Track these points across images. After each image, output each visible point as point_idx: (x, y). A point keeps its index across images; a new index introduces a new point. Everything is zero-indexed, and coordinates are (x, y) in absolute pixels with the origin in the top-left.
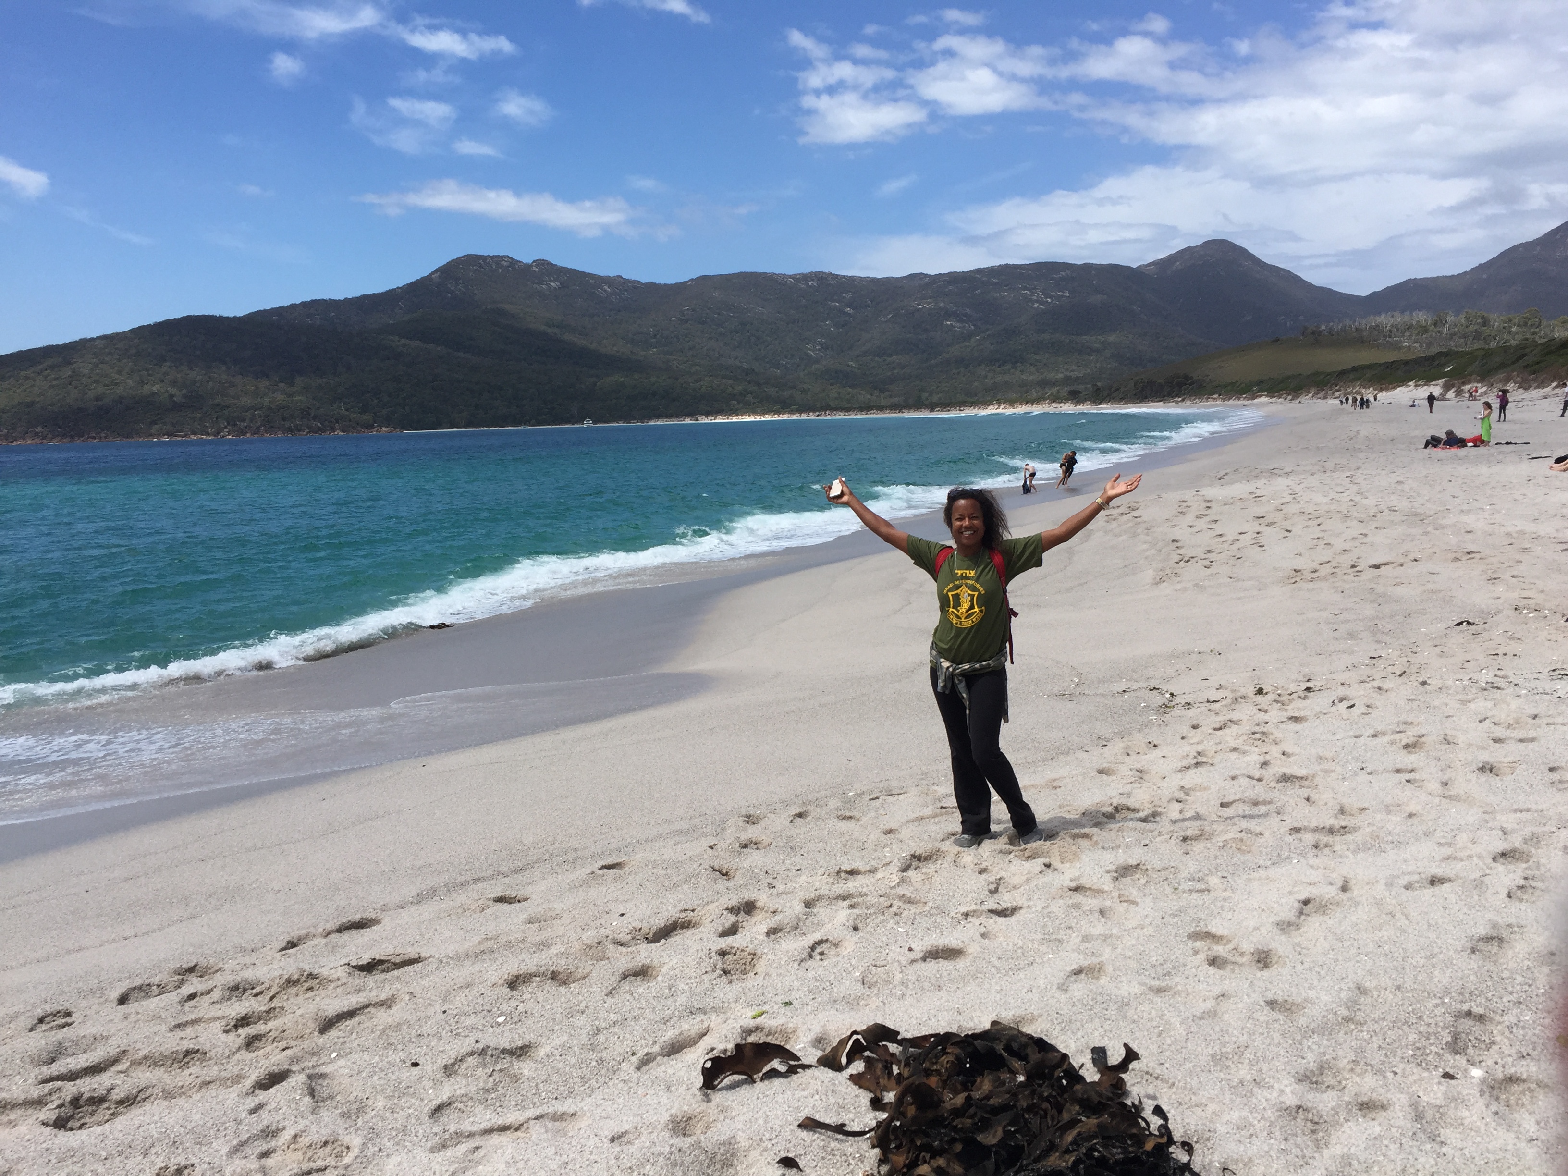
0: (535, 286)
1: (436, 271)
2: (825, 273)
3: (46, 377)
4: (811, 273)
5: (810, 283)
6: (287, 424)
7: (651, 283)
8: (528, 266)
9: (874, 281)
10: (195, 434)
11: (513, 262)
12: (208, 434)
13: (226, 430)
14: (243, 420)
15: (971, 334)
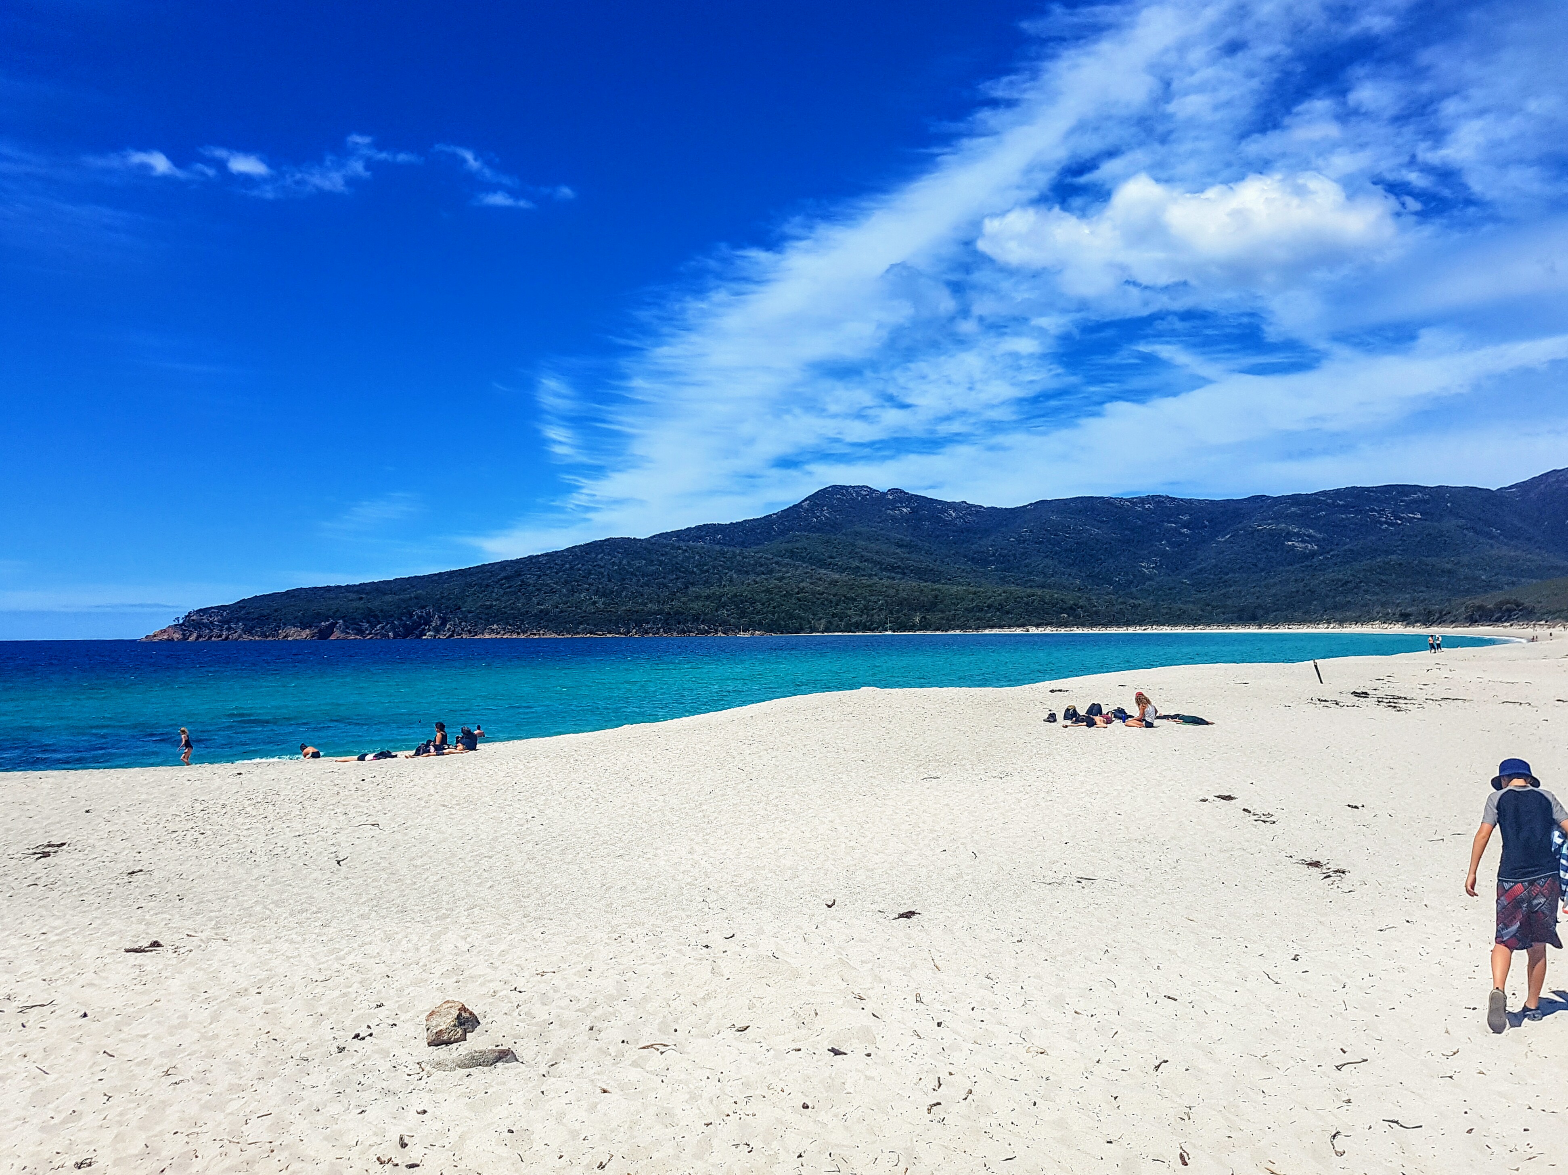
0: (889, 511)
1: (806, 500)
2: (1163, 497)
3: (502, 585)
4: (1148, 497)
5: (1147, 506)
6: (681, 626)
7: (993, 508)
8: (884, 494)
10: (609, 633)
11: (872, 491)
12: (620, 633)
13: (634, 630)
14: (648, 623)
15: (1313, 554)
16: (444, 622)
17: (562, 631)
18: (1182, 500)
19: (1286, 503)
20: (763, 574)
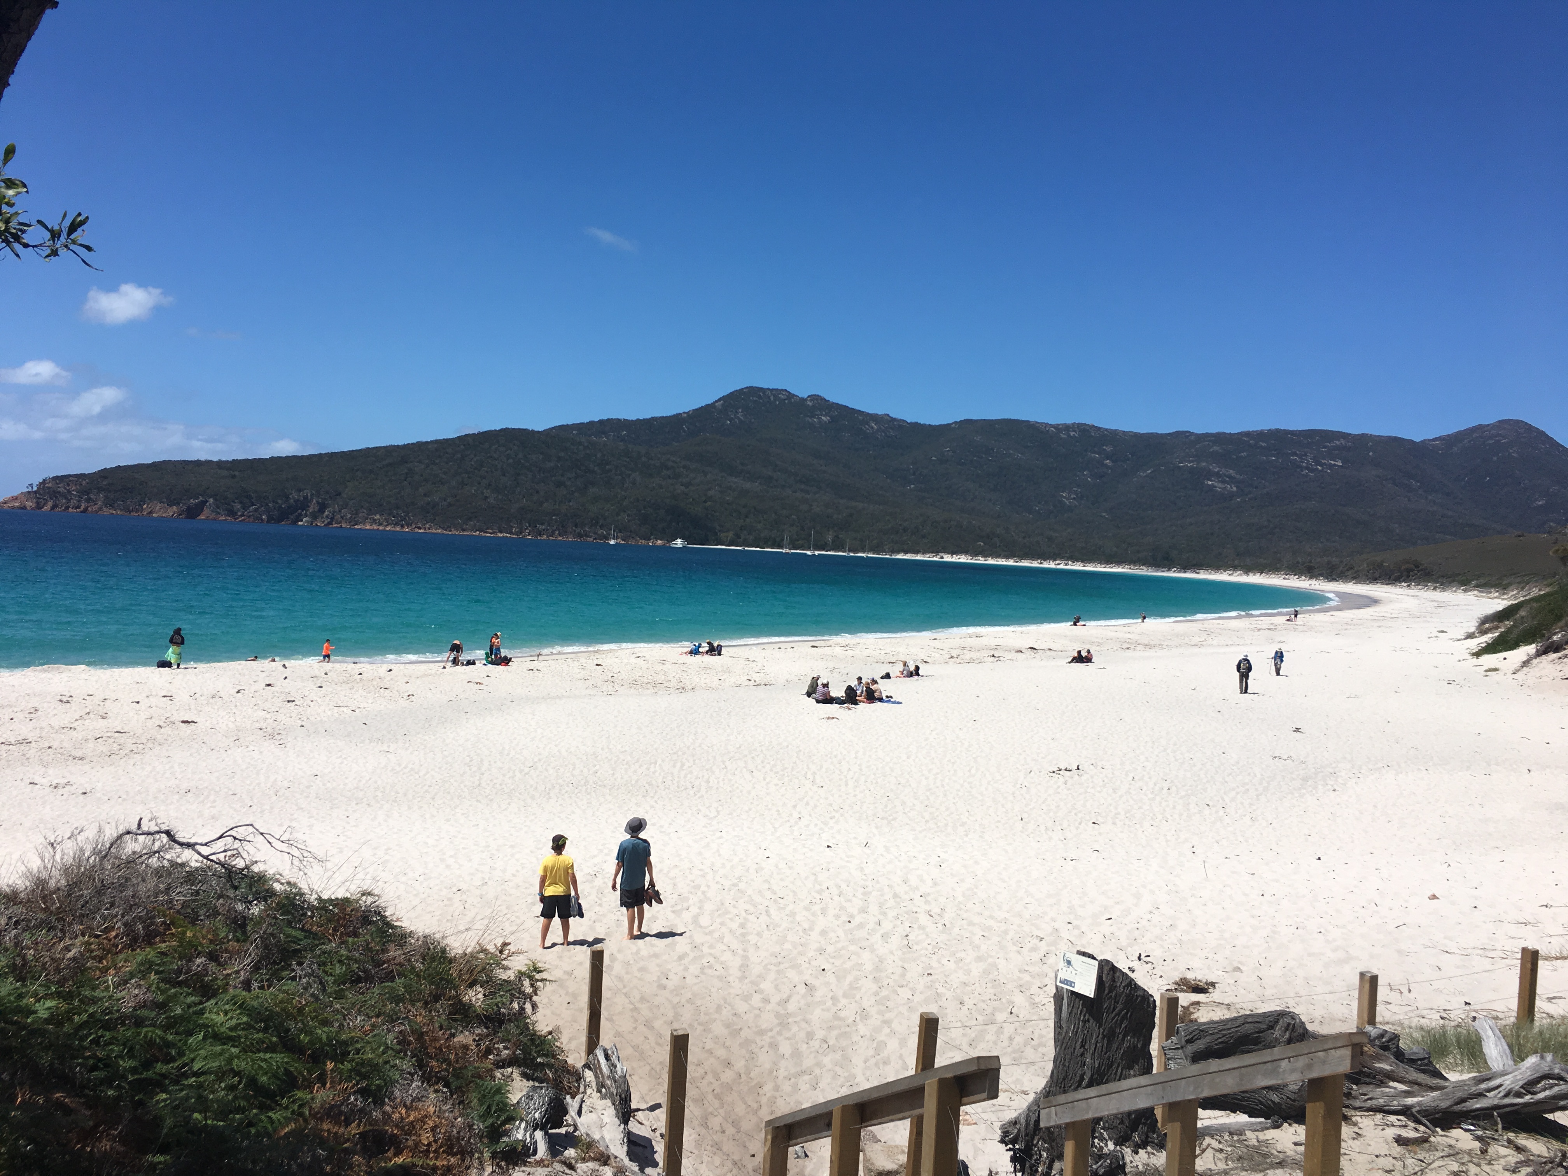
0: (808, 419)
1: (719, 400)
2: (1088, 425)
3: (387, 471)
4: (1074, 424)
5: (1072, 434)
7: (916, 423)
8: (803, 400)
9: (1136, 436)
10: (501, 532)
11: (790, 395)
12: (511, 533)
14: (542, 524)
15: (1232, 496)
16: (322, 507)
17: (448, 527)
18: (1106, 430)
19: (1209, 441)
20: (669, 477)
